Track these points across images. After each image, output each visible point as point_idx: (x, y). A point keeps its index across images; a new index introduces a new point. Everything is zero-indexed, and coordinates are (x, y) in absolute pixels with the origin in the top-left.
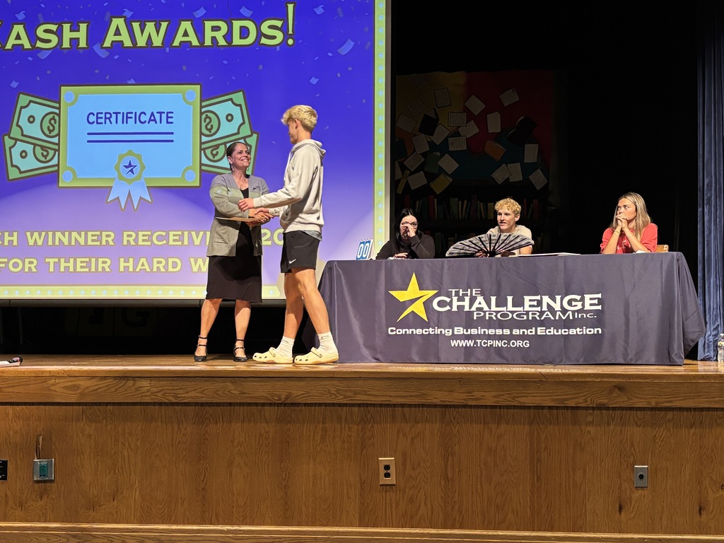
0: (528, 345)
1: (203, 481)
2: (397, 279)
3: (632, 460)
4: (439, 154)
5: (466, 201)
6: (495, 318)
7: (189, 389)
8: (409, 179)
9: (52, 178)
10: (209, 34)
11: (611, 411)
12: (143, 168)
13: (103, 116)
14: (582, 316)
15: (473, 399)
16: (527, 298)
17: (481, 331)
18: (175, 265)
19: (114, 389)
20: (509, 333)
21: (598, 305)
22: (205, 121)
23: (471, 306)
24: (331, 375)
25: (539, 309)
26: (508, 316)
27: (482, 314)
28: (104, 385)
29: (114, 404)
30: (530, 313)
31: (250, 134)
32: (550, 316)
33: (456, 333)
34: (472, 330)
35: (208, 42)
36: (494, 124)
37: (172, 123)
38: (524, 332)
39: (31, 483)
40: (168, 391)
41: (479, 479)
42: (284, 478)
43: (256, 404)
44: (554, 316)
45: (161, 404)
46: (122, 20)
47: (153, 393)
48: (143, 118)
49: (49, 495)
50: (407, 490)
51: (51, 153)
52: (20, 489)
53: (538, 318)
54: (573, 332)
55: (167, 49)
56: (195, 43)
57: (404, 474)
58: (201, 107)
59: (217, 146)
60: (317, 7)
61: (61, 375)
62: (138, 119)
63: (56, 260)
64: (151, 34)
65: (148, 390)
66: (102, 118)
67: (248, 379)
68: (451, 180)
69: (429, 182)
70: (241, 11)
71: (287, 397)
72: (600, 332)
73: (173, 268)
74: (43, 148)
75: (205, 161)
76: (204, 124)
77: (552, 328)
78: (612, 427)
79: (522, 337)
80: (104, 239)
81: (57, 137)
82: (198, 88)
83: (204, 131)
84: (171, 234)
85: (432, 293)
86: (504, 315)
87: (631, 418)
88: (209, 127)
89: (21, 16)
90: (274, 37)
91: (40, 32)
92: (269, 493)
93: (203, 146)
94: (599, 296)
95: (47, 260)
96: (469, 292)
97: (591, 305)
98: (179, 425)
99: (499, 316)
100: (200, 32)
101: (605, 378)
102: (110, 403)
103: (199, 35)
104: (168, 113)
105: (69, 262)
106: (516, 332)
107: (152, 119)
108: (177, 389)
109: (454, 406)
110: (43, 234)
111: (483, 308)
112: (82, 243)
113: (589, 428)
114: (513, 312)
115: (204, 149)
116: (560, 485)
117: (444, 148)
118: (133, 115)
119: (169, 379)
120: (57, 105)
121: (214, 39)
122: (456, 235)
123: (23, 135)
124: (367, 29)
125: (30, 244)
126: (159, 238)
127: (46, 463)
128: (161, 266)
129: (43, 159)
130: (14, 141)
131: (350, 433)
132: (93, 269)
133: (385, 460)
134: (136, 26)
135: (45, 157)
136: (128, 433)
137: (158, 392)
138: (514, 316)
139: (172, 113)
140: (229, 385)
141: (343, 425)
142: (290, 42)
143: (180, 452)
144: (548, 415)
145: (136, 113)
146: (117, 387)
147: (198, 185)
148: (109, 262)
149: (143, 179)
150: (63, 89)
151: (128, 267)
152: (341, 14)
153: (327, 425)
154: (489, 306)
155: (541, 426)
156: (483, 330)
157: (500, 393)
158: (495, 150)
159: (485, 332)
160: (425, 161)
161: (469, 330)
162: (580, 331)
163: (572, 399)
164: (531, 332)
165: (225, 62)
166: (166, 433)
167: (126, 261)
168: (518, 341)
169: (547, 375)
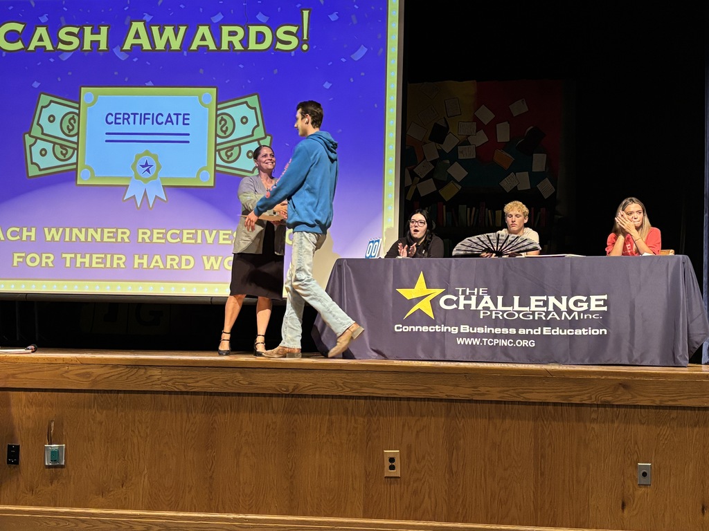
0: (534, 345)
1: (210, 470)
2: (405, 275)
3: (635, 457)
4: (448, 162)
5: (474, 209)
6: (501, 318)
7: (199, 379)
8: (419, 186)
9: (67, 177)
10: (225, 39)
11: (616, 409)
12: (159, 167)
13: (121, 116)
14: (588, 317)
15: (478, 394)
16: (533, 299)
17: (487, 330)
18: (188, 262)
19: (124, 377)
20: (515, 332)
21: (604, 306)
22: (220, 124)
23: (477, 305)
24: (339, 368)
25: (545, 309)
26: (515, 315)
27: (489, 313)
28: (116, 373)
29: (125, 392)
30: (536, 313)
31: (264, 136)
32: (556, 316)
33: (462, 331)
34: (478, 329)
35: (225, 47)
36: (503, 133)
37: (188, 124)
38: (529, 332)
39: (42, 468)
40: (179, 380)
41: (483, 473)
42: (290, 468)
43: (264, 395)
44: (560, 317)
45: (170, 393)
46: (141, 24)
47: (163, 382)
48: (161, 119)
49: (59, 480)
50: (412, 483)
51: (70, 151)
52: (31, 474)
53: (544, 318)
54: (578, 332)
55: (185, 53)
56: (212, 47)
57: (409, 467)
58: (217, 110)
59: (232, 148)
60: (331, 13)
61: (73, 362)
62: (155, 120)
63: (73, 255)
64: (170, 38)
65: (159, 379)
66: (120, 118)
67: (257, 370)
68: (460, 187)
69: (438, 189)
70: (257, 16)
71: (295, 388)
72: (606, 333)
73: (186, 265)
74: (62, 146)
75: (219, 162)
76: (219, 126)
77: (558, 328)
78: (616, 425)
79: (528, 337)
80: (120, 236)
81: (76, 137)
82: (214, 90)
83: (220, 133)
84: (185, 232)
85: (439, 291)
86: (510, 315)
87: (635, 415)
88: (224, 129)
89: (44, 19)
90: (289, 43)
91: (62, 34)
92: (275, 483)
93: (218, 147)
94: (605, 297)
95: (64, 255)
96: (476, 291)
97: (597, 306)
98: (188, 413)
99: (505, 316)
100: (217, 37)
101: (610, 375)
102: (120, 391)
103: (216, 41)
104: (184, 115)
105: (85, 258)
106: (522, 331)
107: (169, 120)
108: (187, 379)
109: (460, 401)
110: (61, 230)
111: (489, 308)
112: (98, 239)
113: (596, 426)
114: (519, 312)
115: (219, 151)
116: (564, 481)
117: (453, 156)
118: (150, 117)
119: (179, 368)
120: (77, 105)
121: (231, 44)
123: (43, 134)
124: (380, 36)
125: (48, 240)
126: (173, 236)
127: (57, 448)
128: (174, 263)
129: (62, 157)
130: (34, 139)
131: (356, 426)
132: (108, 265)
133: (390, 452)
134: (155, 30)
135: (64, 155)
136: (138, 421)
137: (168, 381)
138: (521, 315)
139: (188, 114)
140: (239, 376)
141: (349, 417)
142: (305, 47)
143: (189, 440)
144: (553, 412)
145: (153, 114)
146: (128, 375)
147: (213, 185)
148: (124, 258)
149: (158, 179)
150: (83, 90)
151: (143, 263)
152: (355, 21)
153: (333, 417)
154: (496, 305)
155: (545, 422)
156: (489, 329)
157: (506, 389)
158: (504, 158)
159: (491, 331)
160: (434, 169)
161: (475, 328)
162: (586, 332)
163: (577, 396)
164: (537, 332)
165: (241, 66)
166: (176, 422)
167: (141, 258)
168: (524, 341)
169: (552, 372)
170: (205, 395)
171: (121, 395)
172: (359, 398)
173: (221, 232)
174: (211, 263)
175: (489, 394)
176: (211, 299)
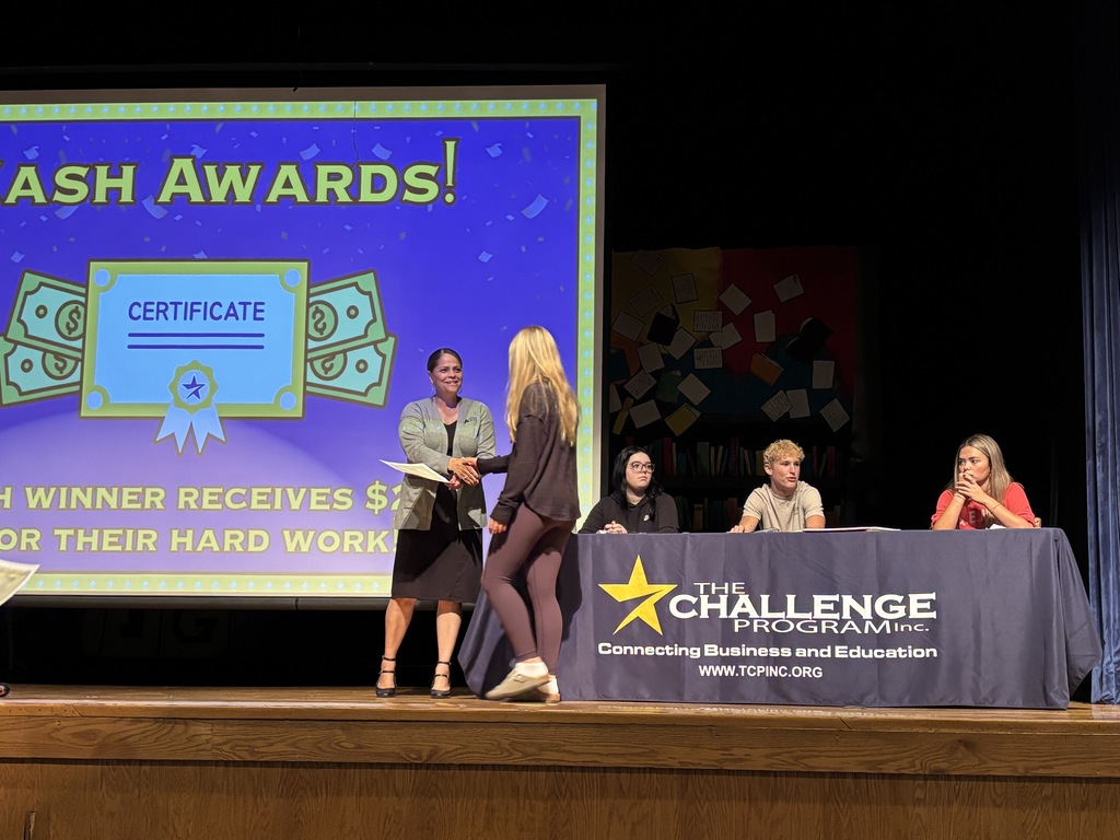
0: (821, 674)
2: (611, 564)
4: (679, 373)
5: (721, 447)
6: (767, 630)
7: (274, 740)
8: (633, 411)
9: (69, 404)
10: (323, 185)
11: (954, 782)
12: (214, 388)
13: (154, 307)
14: (906, 628)
15: (732, 761)
16: (818, 599)
17: (746, 651)
18: (259, 541)
19: (152, 739)
20: (790, 654)
21: (931, 610)
22: (314, 317)
23: (729, 611)
24: (502, 719)
25: (837, 616)
26: (789, 626)
27: (748, 623)
28: (137, 732)
29: (152, 762)
30: (824, 623)
31: (384, 337)
32: (856, 628)
33: (706, 654)
34: (732, 649)
35: (322, 197)
36: (765, 328)
37: (262, 319)
38: (813, 653)
40: (240, 743)
43: (381, 766)
44: (862, 628)
45: (227, 763)
46: (189, 162)
47: (216, 746)
48: (217, 311)
51: (71, 363)
53: (836, 631)
54: (891, 653)
55: (259, 207)
56: (302, 197)
58: (309, 295)
59: (333, 356)
60: (491, 146)
61: (68, 714)
62: (209, 312)
63: (71, 532)
64: (234, 184)
65: (207, 741)
66: (152, 311)
67: (368, 724)
68: (698, 414)
69: (663, 417)
70: (374, 150)
71: (432, 754)
72: (935, 655)
73: (256, 545)
74: (57, 356)
75: (312, 378)
76: (312, 322)
77: (859, 648)
78: (955, 808)
79: (811, 662)
80: (148, 499)
81: (81, 340)
82: (304, 266)
83: (313, 332)
84: (255, 491)
85: (667, 588)
86: (782, 625)
87: (986, 792)
88: (320, 326)
89: (32, 154)
90: (424, 191)
91: (61, 178)
93: (310, 356)
94: (933, 596)
95: (57, 532)
96: (726, 588)
97: (920, 610)
98: (256, 798)
99: (774, 627)
100: (310, 182)
101: (944, 726)
102: (145, 761)
103: (309, 187)
104: (256, 304)
105: (91, 536)
106: (801, 652)
107: (231, 312)
108: (253, 740)
109: (702, 772)
110: (53, 490)
111: (748, 614)
112: (114, 505)
113: (920, 810)
114: (795, 621)
115: (311, 360)
117: (686, 365)
118: (201, 307)
119: (242, 722)
120: (83, 290)
121: (331, 192)
122: (706, 500)
123: (27, 335)
124: (567, 180)
125: (31, 507)
126: (236, 498)
128: (237, 543)
129: (56, 373)
130: (13, 345)
131: (532, 815)
132: (129, 547)
134: (210, 171)
135: (61, 370)
136: (175, 811)
137: (224, 744)
138: (798, 627)
139: (263, 304)
140: (339, 734)
141: (522, 801)
142: (449, 198)
144: (853, 787)
145: (206, 303)
146: (158, 735)
147: (301, 416)
148: (154, 535)
149: (213, 406)
150: (93, 265)
151: (185, 544)
152: (528, 158)
153: (495, 801)
154: (758, 610)
155: (841, 806)
156: (749, 650)
157: (775, 751)
158: (766, 368)
159: (752, 652)
160: (656, 386)
161: (728, 649)
162: (903, 654)
163: (891, 761)
164: (825, 653)
165: (348, 228)
166: (235, 813)
167: (182, 534)
168: (804, 668)
169: (850, 722)
170: (283, 767)
171: (146, 768)
172: (537, 768)
173: (314, 492)
174: (296, 541)
175: (749, 760)
176: (297, 601)
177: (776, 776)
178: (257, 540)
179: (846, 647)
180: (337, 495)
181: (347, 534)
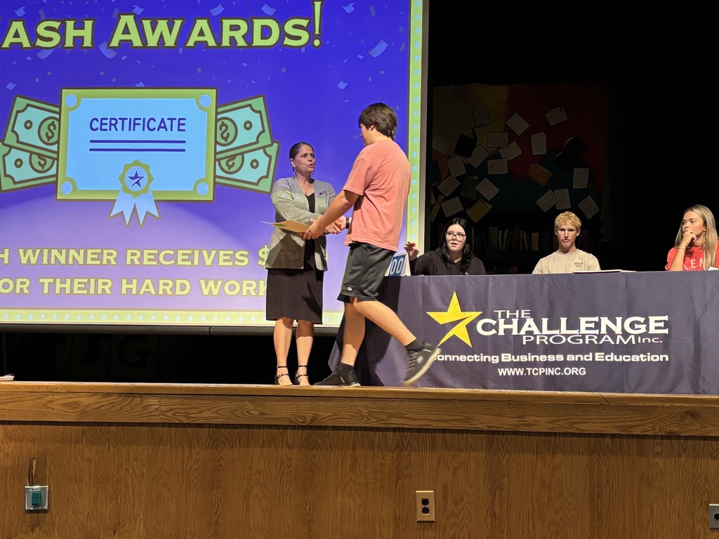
0: (585, 373)
1: (216, 514)
2: (436, 298)
3: (706, 497)
4: (477, 178)
5: (507, 231)
6: (546, 343)
7: (203, 409)
8: (444, 205)
9: (49, 189)
10: (227, 34)
11: (683, 441)
12: (151, 179)
13: (108, 122)
14: (646, 340)
15: (524, 425)
16: (583, 320)
17: (531, 358)
18: (183, 287)
19: (117, 408)
20: (562, 359)
21: (664, 328)
22: (221, 129)
23: (519, 330)
24: (364, 395)
25: (596, 332)
26: (562, 339)
27: (533, 338)
28: (107, 403)
29: (118, 424)
30: (587, 337)
31: (270, 143)
32: (610, 340)
33: (503, 360)
34: (521, 357)
35: (226, 42)
36: (539, 145)
37: (184, 130)
38: (579, 358)
39: (22, 513)
40: (180, 411)
41: (530, 517)
42: (308, 512)
43: (278, 427)
44: (615, 340)
45: (170, 425)
46: (131, 17)
47: (162, 413)
48: (152, 125)
49: (41, 527)
50: (448, 528)
51: (49, 162)
52: (8, 520)
53: (596, 342)
54: (635, 358)
55: (181, 50)
56: (212, 43)
57: (445, 510)
58: (217, 113)
59: (233, 157)
60: (347, 5)
61: (59, 390)
62: (147, 125)
63: (51, 280)
64: (163, 33)
65: (157, 410)
66: (106, 124)
67: (269, 398)
68: (490, 207)
69: (465, 209)
70: (262, 9)
71: (314, 418)
72: (667, 359)
73: (181, 290)
74: (40, 156)
75: (219, 172)
76: (219, 132)
77: (612, 354)
78: (683, 459)
79: (578, 364)
80: (105, 257)
81: (57, 145)
82: (213, 92)
83: (220, 140)
84: (180, 252)
85: (475, 314)
86: (557, 339)
87: (705, 448)
88: (225, 135)
89: (20, 12)
90: (298, 38)
91: (41, 29)
92: (291, 529)
93: (218, 156)
94: (666, 318)
95: (41, 280)
96: (517, 314)
97: (656, 328)
98: (190, 449)
99: (551, 340)
100: (217, 32)
101: (676, 402)
102: (113, 423)
103: (217, 36)
104: (180, 119)
105: (66, 283)
106: (571, 358)
107: (162, 125)
108: (189, 409)
109: (503, 433)
110: (38, 251)
111: (533, 332)
112: (81, 262)
113: (658, 460)
114: (567, 336)
115: (219, 160)
116: (624, 525)
117: (482, 172)
118: (141, 122)
119: (181, 396)
120: (57, 110)
121: (232, 39)
122: (495, 268)
123: (18, 142)
124: (401, 29)
125: (23, 262)
126: (167, 257)
127: (40, 490)
128: (168, 288)
129: (40, 168)
130: (8, 148)
131: (384, 462)
132: (92, 291)
133: (422, 493)
134: (147, 24)
135: (43, 166)
136: (134, 458)
137: (168, 411)
138: (569, 340)
139: (184, 119)
140: (248, 405)
141: (376, 453)
142: (317, 43)
143: (191, 480)
144: (610, 445)
145: (144, 119)
146: (122, 405)
147: (212, 199)
148: (110, 283)
149: (150, 192)
150: (64, 91)
151: (131, 289)
152: (373, 13)
153: (357, 452)
154: (540, 329)
155: (602, 457)
156: (533, 357)
157: (555, 418)
158: (540, 174)
159: (535, 358)
160: (461, 185)
161: (518, 357)
162: (644, 358)
163: (638, 426)
164: (588, 358)
165: (244, 64)
166: (176, 459)
167: (129, 282)
168: (573, 369)
169: (609, 399)
170: (209, 428)
171: (113, 428)
172: (387, 429)
173: (222, 253)
174: (210, 288)
175: (537, 425)
176: (210, 329)
177: (555, 436)
178: (182, 287)
179: (603, 354)
180: (237, 256)
181: (245, 283)
